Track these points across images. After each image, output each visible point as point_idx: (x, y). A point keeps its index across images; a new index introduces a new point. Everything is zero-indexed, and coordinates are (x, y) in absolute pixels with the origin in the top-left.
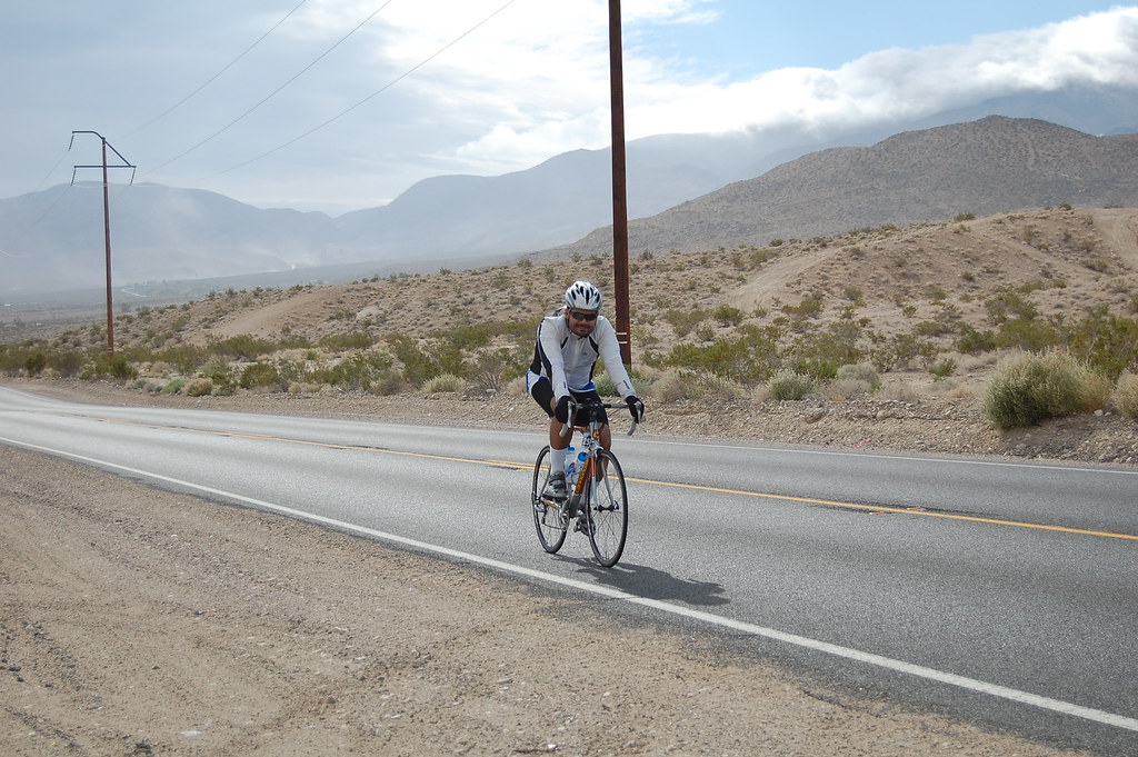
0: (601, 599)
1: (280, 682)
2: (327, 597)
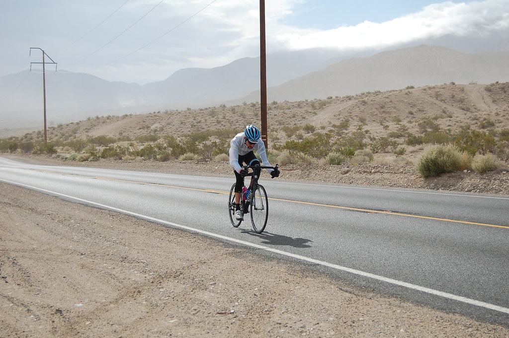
0: (254, 249)
1: (117, 283)
2: (138, 247)
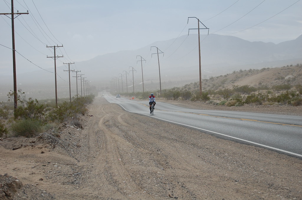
2: (281, 177)
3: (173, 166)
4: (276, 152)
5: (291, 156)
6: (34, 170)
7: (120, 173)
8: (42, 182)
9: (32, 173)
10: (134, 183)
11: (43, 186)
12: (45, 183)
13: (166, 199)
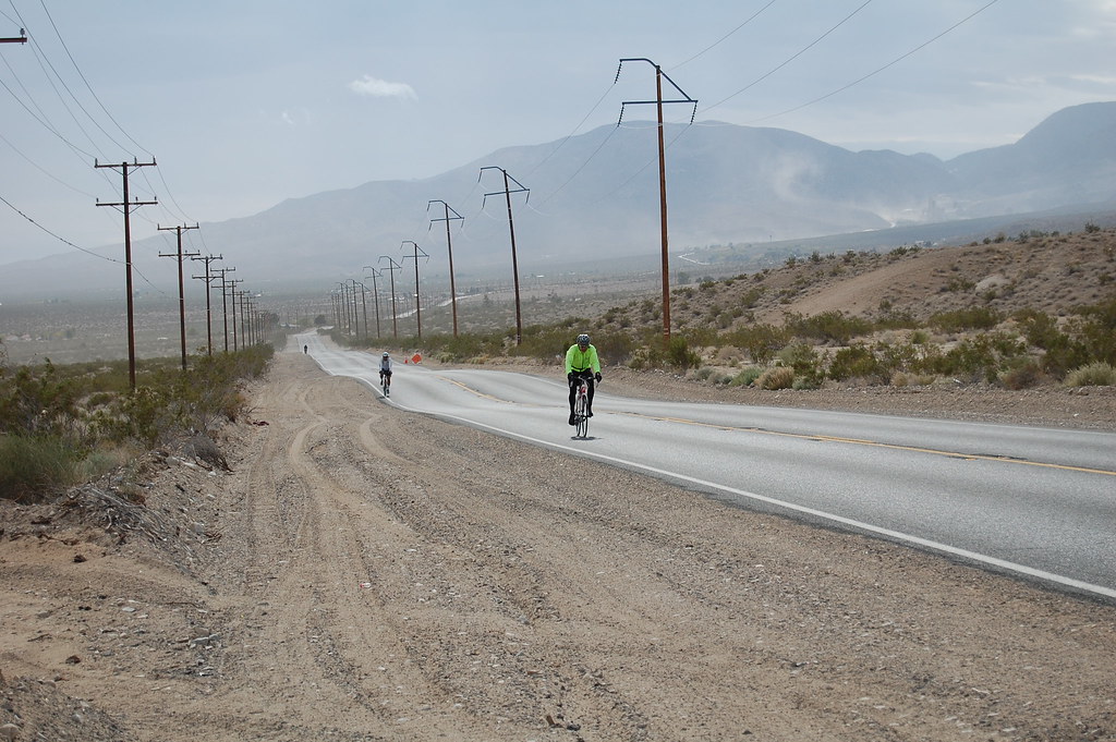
2: (960, 649)
3: (563, 611)
4: (941, 560)
5: (996, 573)
6: (45, 626)
7: (367, 637)
8: (77, 669)
9: (39, 635)
10: (416, 671)
11: (81, 682)
12: (88, 673)
13: (536, 732)
